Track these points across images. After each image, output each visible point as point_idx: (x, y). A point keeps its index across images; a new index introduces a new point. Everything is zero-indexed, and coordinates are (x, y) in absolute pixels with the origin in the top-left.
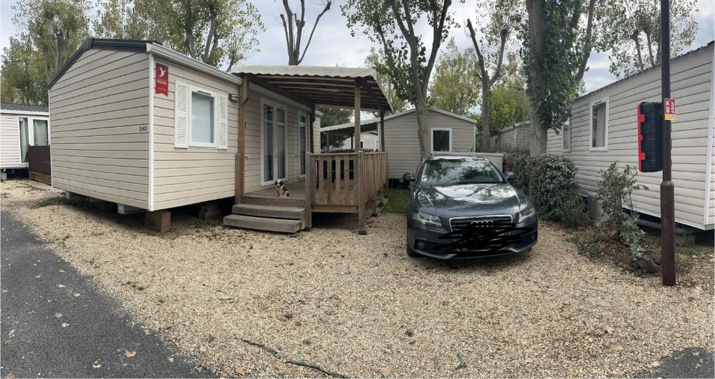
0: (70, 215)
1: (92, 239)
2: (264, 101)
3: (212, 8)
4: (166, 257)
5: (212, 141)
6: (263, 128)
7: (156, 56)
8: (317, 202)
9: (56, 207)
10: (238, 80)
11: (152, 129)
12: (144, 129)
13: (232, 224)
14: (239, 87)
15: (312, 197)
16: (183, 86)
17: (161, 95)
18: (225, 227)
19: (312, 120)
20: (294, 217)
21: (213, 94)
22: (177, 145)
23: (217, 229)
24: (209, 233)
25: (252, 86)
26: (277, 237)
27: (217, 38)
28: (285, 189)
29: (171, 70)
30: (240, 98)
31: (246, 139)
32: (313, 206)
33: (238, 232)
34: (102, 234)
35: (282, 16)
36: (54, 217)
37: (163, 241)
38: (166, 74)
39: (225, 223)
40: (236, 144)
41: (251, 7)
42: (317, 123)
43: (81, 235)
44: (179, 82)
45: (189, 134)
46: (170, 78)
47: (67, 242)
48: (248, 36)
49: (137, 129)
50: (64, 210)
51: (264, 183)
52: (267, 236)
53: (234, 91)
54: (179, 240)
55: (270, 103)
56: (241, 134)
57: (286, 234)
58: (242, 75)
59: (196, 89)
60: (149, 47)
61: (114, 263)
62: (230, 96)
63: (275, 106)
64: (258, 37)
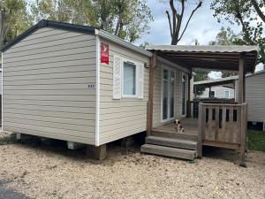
0: (22, 152)
1: (47, 172)
2: (163, 67)
3: (120, 6)
4: (112, 182)
5: (134, 93)
6: (162, 85)
7: (101, 38)
8: (207, 138)
9: (6, 147)
10: (150, 54)
11: (98, 87)
12: (92, 86)
13: (147, 151)
14: (150, 58)
15: (203, 134)
16: (118, 58)
17: (104, 64)
18: (142, 153)
19: (190, 78)
20: (190, 148)
21: (136, 63)
22: (115, 97)
23: (137, 155)
24: (133, 159)
25: (159, 58)
26: (180, 162)
27: (122, 24)
28: (181, 127)
29: (111, 47)
30: (151, 65)
31: (154, 91)
32: (203, 141)
33: (152, 158)
34: (55, 167)
35: (167, 12)
36: (7, 157)
37: (105, 168)
38: (108, 50)
39: (142, 150)
40: (147, 95)
41: (144, 7)
42: (192, 80)
43: (37, 170)
44: (115, 56)
45: (121, 90)
46: (110, 53)
47: (26, 179)
48: (143, 24)
49: (86, 86)
50: (14, 148)
51: (163, 121)
52: (173, 161)
53: (147, 61)
54: (115, 166)
55: (167, 68)
56: (151, 89)
57: (186, 160)
58: (153, 51)
59: (126, 60)
60: (97, 32)
61: (73, 191)
62: (145, 65)
63: (169, 70)
64: (149, 25)
